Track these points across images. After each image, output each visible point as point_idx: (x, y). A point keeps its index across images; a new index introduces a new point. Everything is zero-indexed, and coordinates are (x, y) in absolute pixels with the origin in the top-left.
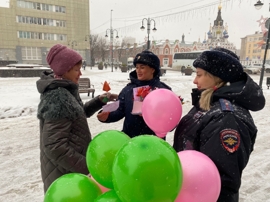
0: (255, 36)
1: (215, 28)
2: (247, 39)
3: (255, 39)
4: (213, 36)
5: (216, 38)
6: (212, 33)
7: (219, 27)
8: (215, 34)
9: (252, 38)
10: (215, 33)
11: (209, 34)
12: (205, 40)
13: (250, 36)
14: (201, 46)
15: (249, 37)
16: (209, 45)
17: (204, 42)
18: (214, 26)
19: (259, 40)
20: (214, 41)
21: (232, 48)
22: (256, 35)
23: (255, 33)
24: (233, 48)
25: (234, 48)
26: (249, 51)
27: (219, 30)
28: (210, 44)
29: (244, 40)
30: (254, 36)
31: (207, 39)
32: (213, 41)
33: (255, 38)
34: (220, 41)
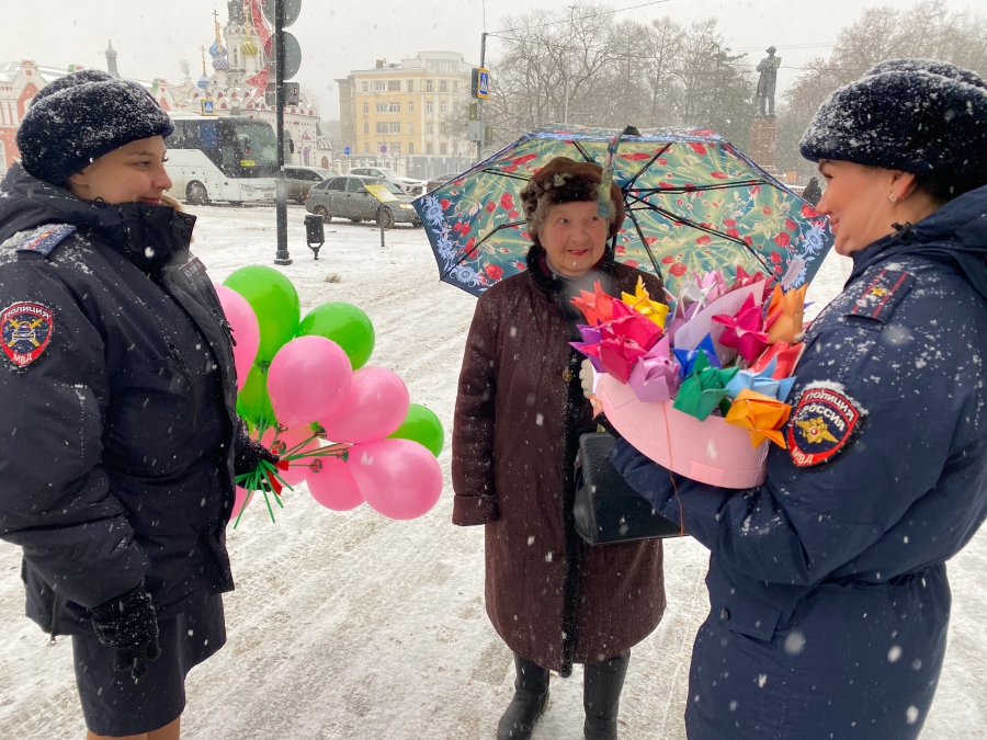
0: (378, 76)
1: (233, 31)
2: (354, 84)
3: (379, 85)
4: (231, 62)
5: (244, 71)
6: (225, 52)
7: (248, 31)
8: (239, 53)
9: (369, 80)
10: (235, 50)
11: (216, 52)
12: (205, 74)
13: (363, 74)
14: (190, 101)
15: (360, 77)
16: (220, 95)
17: (203, 84)
18: (229, 24)
19: (389, 89)
20: (236, 81)
21: (302, 112)
22: (379, 72)
23: (374, 65)
24: (307, 113)
25: (311, 113)
26: (366, 125)
27: (249, 43)
28: (224, 93)
29: (346, 84)
30: (373, 76)
31: (211, 72)
32: (233, 81)
33: (377, 83)
34: (260, 82)
